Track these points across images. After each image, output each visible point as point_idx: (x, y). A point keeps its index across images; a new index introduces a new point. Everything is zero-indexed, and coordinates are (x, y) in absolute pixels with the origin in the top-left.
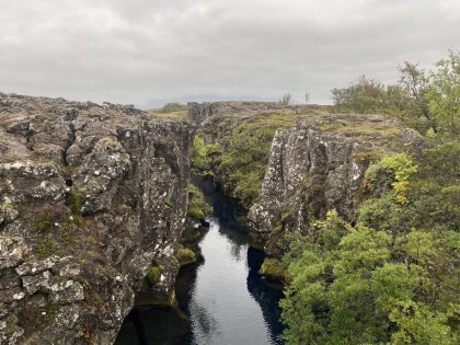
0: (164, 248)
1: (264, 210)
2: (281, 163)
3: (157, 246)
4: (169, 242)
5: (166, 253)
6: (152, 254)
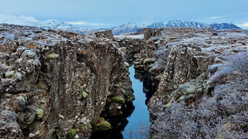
0: (81, 118)
2: (173, 70)
3: (77, 117)
4: (86, 115)
5: (83, 121)
6: (73, 121)
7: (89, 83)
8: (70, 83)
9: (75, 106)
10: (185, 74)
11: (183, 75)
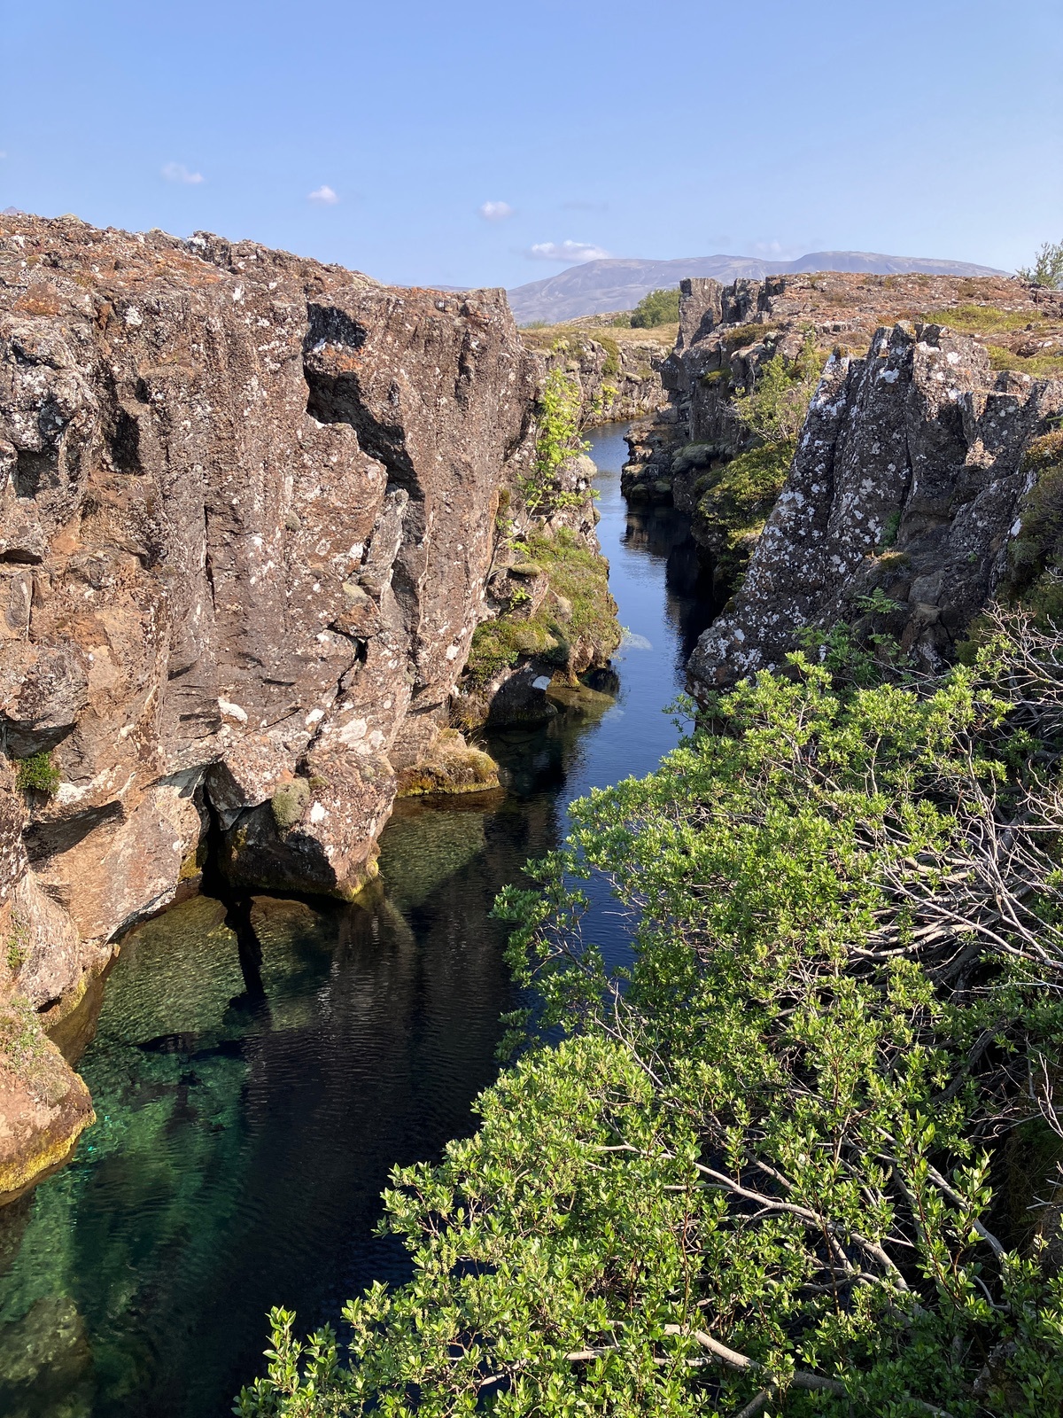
0: (341, 723)
1: (746, 647)
2: (829, 476)
3: (316, 715)
4: (363, 707)
5: (352, 740)
6: (299, 739)
7: (376, 542)
8: (274, 532)
9: (306, 659)
10: (893, 494)
11: (886, 499)
